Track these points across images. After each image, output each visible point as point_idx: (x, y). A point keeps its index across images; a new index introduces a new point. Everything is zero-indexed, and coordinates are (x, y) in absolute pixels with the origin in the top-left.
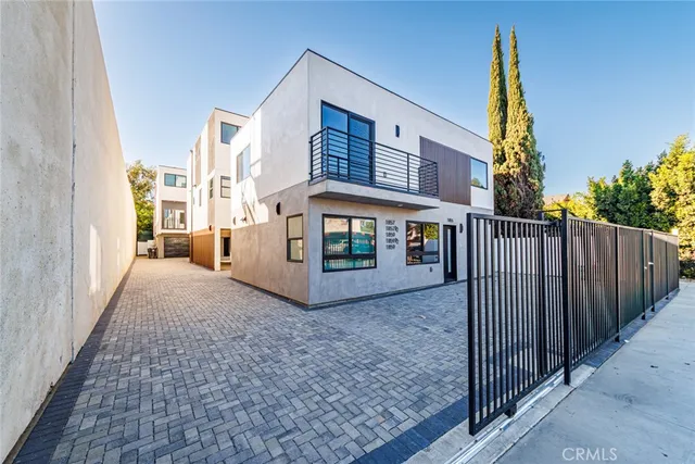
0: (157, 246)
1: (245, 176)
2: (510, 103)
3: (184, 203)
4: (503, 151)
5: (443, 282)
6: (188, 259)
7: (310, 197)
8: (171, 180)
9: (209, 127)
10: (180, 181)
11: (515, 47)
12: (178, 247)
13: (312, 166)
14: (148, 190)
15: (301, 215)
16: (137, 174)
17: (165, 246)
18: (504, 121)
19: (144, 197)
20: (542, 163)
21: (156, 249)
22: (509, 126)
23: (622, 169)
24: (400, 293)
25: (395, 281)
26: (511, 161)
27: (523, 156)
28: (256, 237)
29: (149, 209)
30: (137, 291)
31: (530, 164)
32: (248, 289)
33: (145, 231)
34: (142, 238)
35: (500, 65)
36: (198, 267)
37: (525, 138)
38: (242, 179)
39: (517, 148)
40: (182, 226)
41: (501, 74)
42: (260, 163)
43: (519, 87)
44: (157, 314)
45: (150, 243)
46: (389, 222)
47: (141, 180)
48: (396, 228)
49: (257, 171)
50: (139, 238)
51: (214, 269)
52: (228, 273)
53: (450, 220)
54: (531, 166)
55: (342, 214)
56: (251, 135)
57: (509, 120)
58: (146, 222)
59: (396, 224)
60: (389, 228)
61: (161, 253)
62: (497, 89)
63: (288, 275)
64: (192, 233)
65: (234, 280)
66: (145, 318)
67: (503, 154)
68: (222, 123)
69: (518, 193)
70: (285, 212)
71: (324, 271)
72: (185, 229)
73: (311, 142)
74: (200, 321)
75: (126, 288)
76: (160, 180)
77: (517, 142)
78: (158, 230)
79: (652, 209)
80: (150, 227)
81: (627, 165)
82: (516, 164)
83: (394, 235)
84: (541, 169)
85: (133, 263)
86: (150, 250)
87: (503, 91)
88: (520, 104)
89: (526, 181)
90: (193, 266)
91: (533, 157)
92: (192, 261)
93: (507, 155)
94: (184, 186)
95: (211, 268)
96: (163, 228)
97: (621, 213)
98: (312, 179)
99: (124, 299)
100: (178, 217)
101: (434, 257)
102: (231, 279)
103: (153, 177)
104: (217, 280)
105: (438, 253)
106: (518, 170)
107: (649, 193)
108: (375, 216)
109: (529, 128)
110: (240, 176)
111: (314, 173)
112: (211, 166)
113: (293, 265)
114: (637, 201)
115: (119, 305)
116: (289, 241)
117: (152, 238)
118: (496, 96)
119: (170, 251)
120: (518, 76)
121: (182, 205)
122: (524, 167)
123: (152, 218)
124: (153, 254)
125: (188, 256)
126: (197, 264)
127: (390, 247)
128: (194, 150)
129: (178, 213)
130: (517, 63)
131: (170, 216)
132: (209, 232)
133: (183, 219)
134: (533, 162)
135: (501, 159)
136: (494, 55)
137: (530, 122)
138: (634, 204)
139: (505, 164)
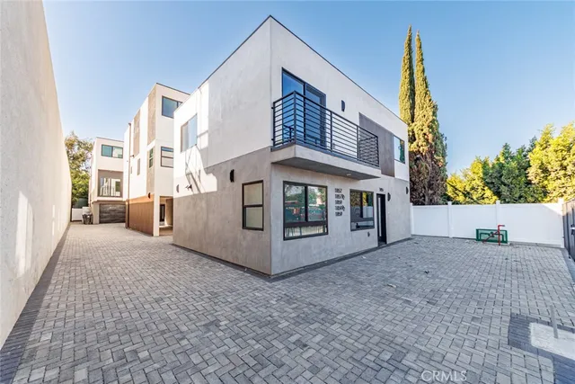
0: (93, 212)
1: (190, 146)
2: (417, 92)
3: (122, 173)
4: (413, 132)
5: (377, 246)
6: (124, 225)
7: (273, 163)
8: (108, 151)
9: (149, 101)
10: (116, 152)
11: (420, 47)
12: (113, 213)
13: (274, 132)
14: (83, 161)
15: (262, 181)
16: (72, 145)
17: (100, 212)
18: (413, 107)
19: (79, 166)
20: (444, 143)
21: (91, 215)
22: (417, 112)
23: (502, 150)
24: (345, 258)
25: (343, 246)
26: (420, 141)
27: (430, 137)
28: (204, 204)
29: (85, 178)
30: (75, 262)
31: (436, 144)
32: (196, 257)
33: (80, 198)
34: (77, 205)
35: (410, 60)
36: (135, 233)
37: (433, 121)
38: (187, 148)
39: (426, 130)
40: (118, 194)
41: (411, 68)
42: (207, 135)
43: (425, 79)
44: (101, 292)
45: (85, 210)
46: (337, 190)
47: (76, 151)
48: (343, 196)
49: (204, 142)
50: (73, 205)
51: (152, 235)
52: (169, 239)
53: (381, 189)
54: (436, 146)
55: (300, 182)
56: (197, 106)
57: (417, 106)
58: (80, 190)
59: (343, 193)
60: (337, 196)
61: (96, 218)
62: (407, 80)
63: (244, 244)
64: (128, 201)
65: (176, 246)
66: (87, 300)
67: (414, 135)
68: (163, 97)
69: (426, 168)
70: (240, 179)
71: (285, 239)
72: (121, 196)
73: (274, 108)
74: (157, 301)
75: (61, 257)
76: (96, 152)
77: (426, 125)
78: (93, 197)
79: (529, 183)
80: (85, 195)
81: (506, 147)
82: (425, 143)
83: (341, 202)
84: (444, 148)
85: (68, 228)
86: (85, 216)
87: (412, 82)
88: (426, 93)
89: (432, 158)
90: (129, 231)
91: (438, 137)
92: (128, 226)
93: (416, 136)
94: (121, 157)
95: (150, 233)
96: (99, 195)
97: (505, 185)
98: (274, 145)
99: (60, 272)
100: (113, 185)
101: (370, 223)
102: (173, 244)
103: (89, 149)
104: (159, 247)
105: (372, 219)
106: (426, 148)
107: (525, 170)
108: (327, 184)
109: (434, 114)
110: (184, 146)
111: (277, 139)
112: (151, 136)
113: (250, 233)
114: (518, 176)
115: (53, 282)
116: (244, 208)
117: (87, 205)
118: (407, 86)
119: (105, 217)
120: (423, 71)
121: (119, 174)
122: (431, 147)
123: (87, 186)
124: (88, 220)
125: (124, 222)
126: (133, 229)
127: (338, 214)
128: (133, 123)
129: (114, 181)
130: (422, 60)
131: (105, 184)
132: (148, 200)
133: (119, 187)
134: (438, 142)
135: (412, 139)
136: (405, 51)
137: (435, 108)
138: (514, 178)
139: (415, 143)
